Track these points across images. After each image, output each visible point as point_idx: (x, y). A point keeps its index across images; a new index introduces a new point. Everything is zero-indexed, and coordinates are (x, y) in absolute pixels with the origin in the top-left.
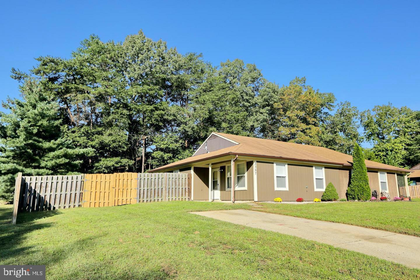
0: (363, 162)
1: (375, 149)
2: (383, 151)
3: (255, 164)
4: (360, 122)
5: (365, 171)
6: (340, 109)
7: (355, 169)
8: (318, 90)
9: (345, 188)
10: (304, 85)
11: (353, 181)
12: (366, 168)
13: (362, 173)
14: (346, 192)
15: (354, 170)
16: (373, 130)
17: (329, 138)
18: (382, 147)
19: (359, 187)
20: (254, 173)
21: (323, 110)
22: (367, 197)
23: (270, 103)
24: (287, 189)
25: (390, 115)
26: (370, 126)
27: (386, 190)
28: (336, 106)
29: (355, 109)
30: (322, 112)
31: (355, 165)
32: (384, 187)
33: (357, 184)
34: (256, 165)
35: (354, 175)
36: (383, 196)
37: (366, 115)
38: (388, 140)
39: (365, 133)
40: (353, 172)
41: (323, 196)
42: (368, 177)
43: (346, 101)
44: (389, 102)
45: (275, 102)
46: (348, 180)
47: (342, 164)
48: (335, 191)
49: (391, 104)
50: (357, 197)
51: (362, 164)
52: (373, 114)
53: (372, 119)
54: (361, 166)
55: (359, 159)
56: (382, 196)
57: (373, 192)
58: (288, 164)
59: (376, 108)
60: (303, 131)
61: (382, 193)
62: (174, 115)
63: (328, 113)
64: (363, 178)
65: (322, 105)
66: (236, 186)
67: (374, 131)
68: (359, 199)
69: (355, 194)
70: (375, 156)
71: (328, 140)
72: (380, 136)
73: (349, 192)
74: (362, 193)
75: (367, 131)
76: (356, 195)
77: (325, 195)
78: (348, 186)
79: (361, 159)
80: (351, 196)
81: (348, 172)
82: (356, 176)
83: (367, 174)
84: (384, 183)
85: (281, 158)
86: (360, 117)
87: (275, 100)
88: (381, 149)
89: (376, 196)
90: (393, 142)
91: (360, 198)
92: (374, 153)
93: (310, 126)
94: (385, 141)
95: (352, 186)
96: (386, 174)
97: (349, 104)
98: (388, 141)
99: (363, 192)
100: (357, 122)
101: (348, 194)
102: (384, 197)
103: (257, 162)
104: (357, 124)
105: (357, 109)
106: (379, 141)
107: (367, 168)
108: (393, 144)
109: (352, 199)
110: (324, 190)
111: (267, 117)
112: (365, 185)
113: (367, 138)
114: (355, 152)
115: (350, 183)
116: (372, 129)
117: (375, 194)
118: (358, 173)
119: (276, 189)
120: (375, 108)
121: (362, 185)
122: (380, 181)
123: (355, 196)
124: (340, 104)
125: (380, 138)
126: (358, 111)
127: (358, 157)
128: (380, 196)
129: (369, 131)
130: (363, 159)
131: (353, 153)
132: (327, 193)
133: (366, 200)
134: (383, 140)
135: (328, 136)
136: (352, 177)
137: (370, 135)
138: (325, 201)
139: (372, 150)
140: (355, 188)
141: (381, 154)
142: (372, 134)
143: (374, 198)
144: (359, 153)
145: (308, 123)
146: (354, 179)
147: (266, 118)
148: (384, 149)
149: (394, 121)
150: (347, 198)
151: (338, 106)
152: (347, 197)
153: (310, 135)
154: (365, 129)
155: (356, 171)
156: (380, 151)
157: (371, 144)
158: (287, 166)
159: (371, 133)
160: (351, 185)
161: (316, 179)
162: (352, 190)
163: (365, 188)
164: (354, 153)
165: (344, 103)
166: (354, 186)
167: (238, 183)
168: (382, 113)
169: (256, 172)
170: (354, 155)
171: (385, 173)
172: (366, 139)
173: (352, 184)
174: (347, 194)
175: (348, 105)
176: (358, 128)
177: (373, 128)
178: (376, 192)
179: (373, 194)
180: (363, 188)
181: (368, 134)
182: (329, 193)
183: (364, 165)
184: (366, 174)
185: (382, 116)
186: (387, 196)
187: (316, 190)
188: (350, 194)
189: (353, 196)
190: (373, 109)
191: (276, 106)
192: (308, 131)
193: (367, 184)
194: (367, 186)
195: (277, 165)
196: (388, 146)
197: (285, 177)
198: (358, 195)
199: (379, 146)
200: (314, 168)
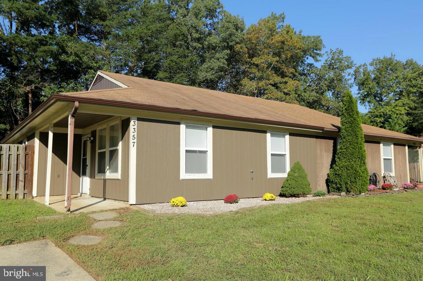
0: (359, 124)
1: (370, 114)
2: (381, 116)
3: (133, 125)
4: (354, 80)
5: (361, 140)
6: (328, 59)
7: (344, 138)
8: (301, 32)
9: (324, 170)
10: (282, 26)
11: (339, 158)
12: (363, 136)
13: (356, 144)
14: (326, 178)
15: (342, 139)
16: (370, 89)
17: (312, 98)
18: (380, 111)
19: (349, 170)
20: (131, 144)
21: (306, 60)
22: (363, 187)
23: (230, 44)
24: (209, 175)
25: (391, 70)
26: (367, 84)
27: (391, 171)
28: (324, 54)
29: (349, 60)
30: (306, 63)
31: (344, 131)
32: (388, 168)
33: (346, 164)
34: (136, 127)
35: (341, 148)
36: (387, 183)
37: (361, 70)
38: (387, 102)
39: (359, 93)
40: (340, 142)
41: (282, 187)
42: (365, 151)
43: (338, 48)
44: (392, 53)
45: (237, 43)
46: (331, 157)
47: (322, 129)
48: (304, 177)
49: (394, 56)
50: (344, 186)
51: (356, 127)
52: (370, 68)
53: (369, 75)
54: (355, 132)
55: (352, 119)
56: (385, 182)
57: (370, 176)
58: (214, 127)
59: (375, 62)
60: (275, 85)
61: (384, 177)
62: (77, 55)
63: (313, 64)
64: (357, 154)
65: (305, 52)
66: (107, 171)
67: (372, 90)
68: (348, 191)
69: (341, 181)
70: (370, 122)
71: (311, 101)
72: (378, 97)
73: (332, 178)
74: (353, 180)
75: (361, 91)
76: (342, 183)
77: (287, 186)
78: (330, 167)
79: (354, 119)
80: (334, 186)
81: (331, 142)
82: (345, 150)
83: (364, 147)
84: (389, 161)
85: (194, 113)
86: (353, 73)
87: (238, 40)
88: (378, 114)
89: (376, 182)
90: (394, 105)
91: (349, 189)
92: (369, 119)
93: (286, 79)
94: (383, 103)
95: (336, 168)
96: (392, 146)
97: (341, 52)
98: (388, 104)
99: (355, 178)
100: (350, 79)
101: (330, 182)
102: (388, 185)
103: (139, 119)
104: (350, 82)
105: (351, 59)
106: (377, 103)
107: (365, 135)
108: (394, 108)
109: (336, 190)
110: (285, 175)
111: (224, 64)
112: (360, 166)
113: (362, 99)
114: (346, 107)
115: (333, 162)
116: (368, 88)
117: (374, 180)
118: (348, 145)
119: (184, 175)
120: (373, 61)
121: (355, 166)
122: (382, 157)
123: (341, 185)
124: (329, 52)
125: (378, 100)
126: (353, 61)
127: (350, 115)
128: (382, 183)
129: (364, 92)
130: (358, 119)
131: (342, 108)
132: (290, 182)
133: (360, 193)
134: (381, 103)
135: (312, 96)
136: (338, 152)
137: (365, 95)
138: (286, 197)
139: (367, 116)
140: (342, 171)
141: (378, 120)
142: (368, 95)
143: (372, 187)
144: (353, 108)
145: (283, 75)
146: (341, 155)
147: (222, 65)
148: (382, 114)
149: (397, 77)
150: (328, 188)
151: (326, 54)
152: (328, 186)
153: (286, 91)
154: (359, 88)
155: (344, 140)
156: (377, 116)
157: (366, 108)
158: (210, 129)
159: (366, 93)
160: (335, 165)
161: (272, 155)
162: (336, 174)
163: (360, 171)
164: (344, 108)
165: (334, 51)
166: (340, 168)
167: (109, 165)
168: (382, 67)
169: (135, 141)
170: (344, 111)
171: (391, 143)
172: (360, 101)
173: (337, 163)
174: (328, 182)
175: (340, 54)
176: (351, 87)
177: (371, 86)
178: (376, 176)
179: (370, 179)
180: (355, 171)
181: (363, 95)
182: (293, 182)
183: (359, 130)
184: (362, 146)
185: (382, 71)
186: (392, 182)
187: (271, 175)
188: (332, 181)
189: (339, 186)
190: (371, 62)
191: (237, 48)
192: (282, 86)
193: (364, 163)
194: (363, 168)
195: (187, 127)
196: (387, 110)
197: (207, 151)
198: (346, 183)
199: (375, 111)
200: (268, 135)
